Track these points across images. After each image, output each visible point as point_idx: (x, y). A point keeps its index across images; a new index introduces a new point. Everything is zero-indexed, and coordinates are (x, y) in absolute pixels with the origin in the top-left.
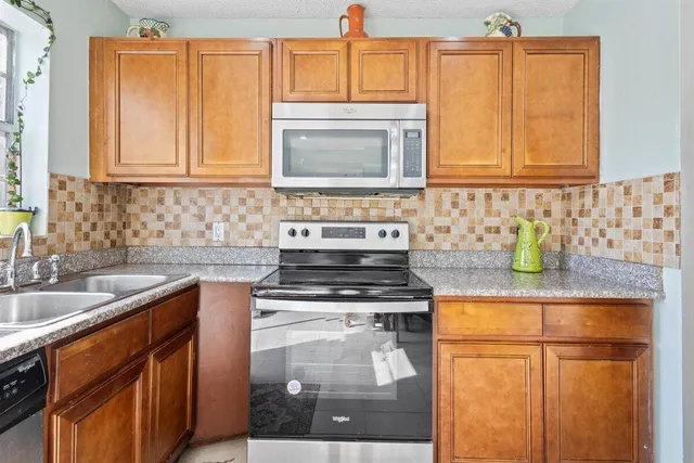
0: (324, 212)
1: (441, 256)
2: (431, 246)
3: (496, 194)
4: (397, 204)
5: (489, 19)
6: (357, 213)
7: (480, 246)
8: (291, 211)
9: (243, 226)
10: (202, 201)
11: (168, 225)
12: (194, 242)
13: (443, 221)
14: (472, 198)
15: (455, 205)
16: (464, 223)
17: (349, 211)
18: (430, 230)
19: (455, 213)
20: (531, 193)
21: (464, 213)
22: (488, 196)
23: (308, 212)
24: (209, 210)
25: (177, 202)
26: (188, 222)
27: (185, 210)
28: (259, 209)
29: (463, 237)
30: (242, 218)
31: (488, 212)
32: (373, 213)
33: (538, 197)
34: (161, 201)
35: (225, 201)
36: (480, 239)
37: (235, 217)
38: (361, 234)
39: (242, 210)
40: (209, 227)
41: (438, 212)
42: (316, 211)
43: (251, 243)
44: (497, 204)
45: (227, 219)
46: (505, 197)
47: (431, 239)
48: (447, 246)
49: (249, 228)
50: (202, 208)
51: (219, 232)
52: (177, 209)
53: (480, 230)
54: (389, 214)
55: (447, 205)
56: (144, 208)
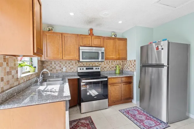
0: (85, 65)
1: (105, 72)
2: (103, 70)
3: (113, 61)
4: (98, 63)
5: (112, 33)
6: (91, 65)
7: (111, 70)
8: (79, 65)
9: (69, 68)
10: (60, 63)
11: (53, 69)
12: (59, 72)
13: (105, 66)
14: (109, 62)
15: (107, 63)
17: (90, 65)
18: (103, 67)
19: (107, 65)
20: (118, 61)
21: (108, 65)
22: (112, 62)
23: (82, 65)
24: (62, 65)
25: (55, 64)
26: (57, 68)
27: (57, 65)
28: (73, 65)
29: (108, 68)
30: (69, 67)
31: (112, 64)
32: (94, 65)
33: (119, 61)
34: (51, 64)
35: (66, 63)
36: (111, 69)
37: (67, 67)
39: (69, 65)
40: (62, 69)
41: (104, 64)
42: (84, 65)
43: (71, 71)
44: (113, 63)
45: (66, 67)
46: (114, 62)
47: (103, 69)
48: (106, 70)
49: (71, 68)
50: (60, 65)
51: (64, 70)
52: (55, 65)
53: (111, 67)
54: (96, 65)
55: (106, 63)
56: (47, 65)
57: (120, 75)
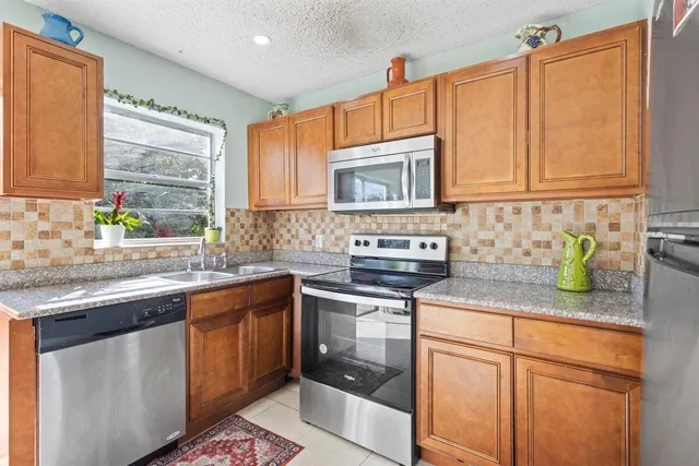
0: (385, 227)
1: (483, 268)
2: (475, 258)
3: (546, 208)
4: (443, 220)
5: (518, 32)
6: (410, 228)
7: (528, 261)
8: (363, 226)
9: (333, 238)
10: (309, 220)
11: (293, 236)
12: (306, 248)
13: (484, 235)
14: (518, 211)
15: (499, 219)
16: (509, 237)
17: (404, 226)
18: (474, 243)
19: (500, 227)
20: (591, 206)
21: (508, 227)
22: (537, 210)
23: (374, 226)
24: (314, 226)
25: (297, 221)
26: (303, 235)
27: (301, 226)
28: (342, 225)
29: (508, 251)
30: (332, 232)
31: (537, 226)
32: (423, 227)
33: (601, 208)
34: (289, 220)
35: (323, 220)
36: (528, 253)
37: (328, 231)
38: (406, 245)
39: (332, 226)
40: (314, 237)
41: (482, 224)
42: (379, 225)
43: (337, 250)
44: (547, 216)
45: (323, 232)
46: (558, 210)
47: (475, 251)
48: (491, 259)
49: (337, 239)
50: (310, 225)
51: (319, 243)
52: (297, 226)
53: (526, 244)
54: (436, 228)
55: (491, 218)
56: (281, 225)
57: (587, 307)
